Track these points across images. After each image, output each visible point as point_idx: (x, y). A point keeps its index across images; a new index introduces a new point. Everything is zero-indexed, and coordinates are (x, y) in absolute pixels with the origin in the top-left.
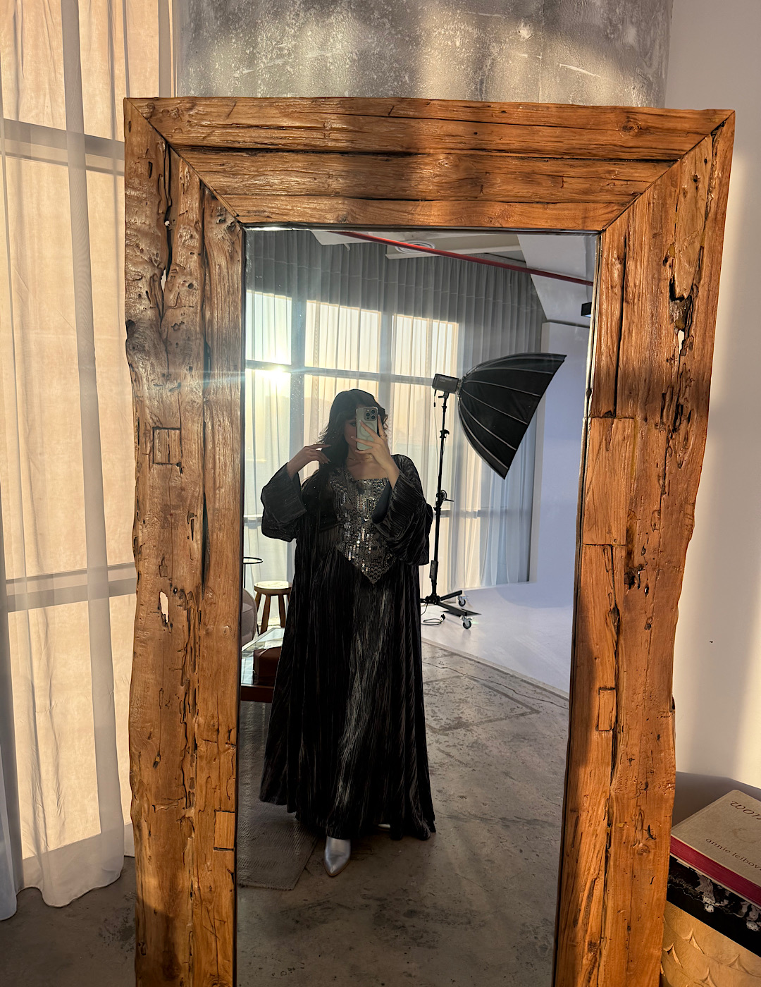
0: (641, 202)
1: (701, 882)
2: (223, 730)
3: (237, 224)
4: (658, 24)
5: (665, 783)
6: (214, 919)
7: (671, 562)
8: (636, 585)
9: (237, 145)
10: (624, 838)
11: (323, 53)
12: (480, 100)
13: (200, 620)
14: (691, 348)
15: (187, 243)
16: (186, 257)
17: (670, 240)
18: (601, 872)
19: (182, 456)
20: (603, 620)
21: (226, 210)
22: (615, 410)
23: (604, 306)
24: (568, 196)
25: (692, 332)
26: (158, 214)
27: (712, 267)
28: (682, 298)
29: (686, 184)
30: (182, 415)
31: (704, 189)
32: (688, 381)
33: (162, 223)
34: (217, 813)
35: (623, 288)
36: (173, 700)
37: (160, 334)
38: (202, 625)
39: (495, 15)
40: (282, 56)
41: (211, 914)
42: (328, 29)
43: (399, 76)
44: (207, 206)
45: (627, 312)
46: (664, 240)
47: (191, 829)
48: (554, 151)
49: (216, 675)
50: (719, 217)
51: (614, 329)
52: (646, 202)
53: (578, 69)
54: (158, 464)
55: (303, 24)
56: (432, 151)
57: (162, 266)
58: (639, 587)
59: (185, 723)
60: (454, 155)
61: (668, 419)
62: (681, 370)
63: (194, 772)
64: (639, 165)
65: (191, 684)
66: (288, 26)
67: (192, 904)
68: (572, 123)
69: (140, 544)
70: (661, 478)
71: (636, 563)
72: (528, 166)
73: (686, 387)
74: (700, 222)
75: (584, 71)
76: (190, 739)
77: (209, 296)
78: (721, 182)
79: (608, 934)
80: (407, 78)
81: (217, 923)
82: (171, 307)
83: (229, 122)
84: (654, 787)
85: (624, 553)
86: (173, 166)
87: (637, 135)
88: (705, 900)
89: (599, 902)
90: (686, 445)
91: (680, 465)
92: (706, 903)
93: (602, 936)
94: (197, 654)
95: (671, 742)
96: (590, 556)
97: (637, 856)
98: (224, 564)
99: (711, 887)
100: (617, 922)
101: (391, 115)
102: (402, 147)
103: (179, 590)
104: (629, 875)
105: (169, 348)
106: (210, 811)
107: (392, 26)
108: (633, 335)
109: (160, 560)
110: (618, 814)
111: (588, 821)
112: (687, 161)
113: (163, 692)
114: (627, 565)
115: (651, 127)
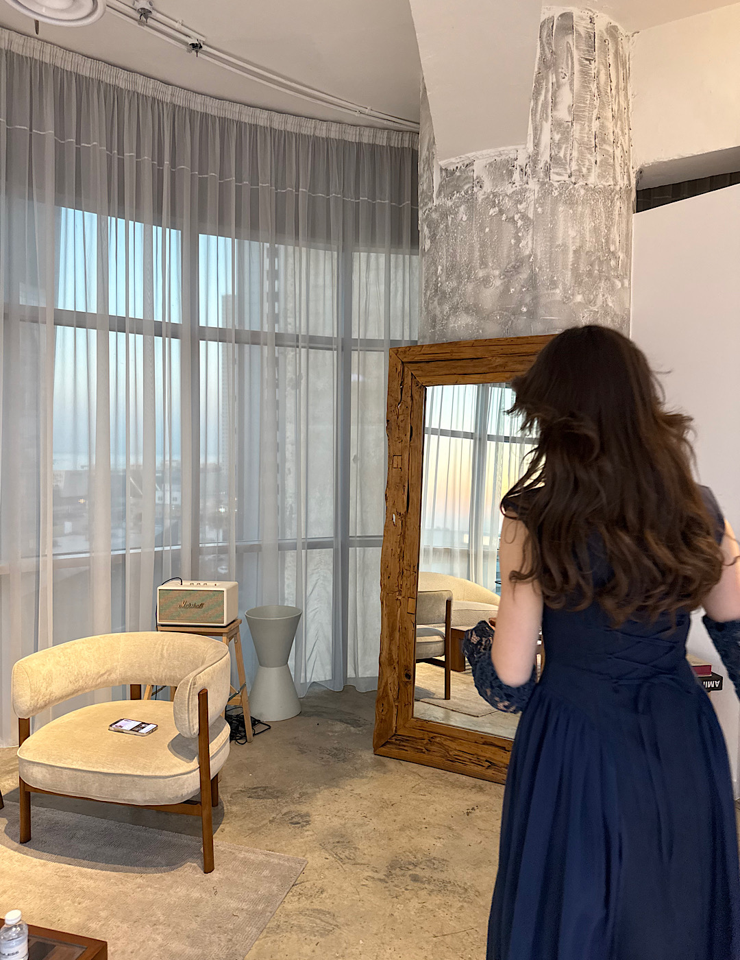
9: (423, 360)
13: (405, 524)
15: (407, 393)
16: (406, 398)
19: (402, 465)
26: (398, 384)
30: (402, 451)
33: (399, 387)
34: (409, 599)
36: (396, 554)
37: (397, 424)
38: (406, 528)
39: (513, 306)
41: (405, 639)
42: (456, 317)
44: (413, 381)
47: (400, 604)
53: (549, 318)
54: (394, 468)
55: (449, 315)
56: (487, 357)
57: (399, 401)
59: (400, 563)
63: (402, 582)
65: (402, 548)
66: (445, 316)
69: (387, 496)
75: (553, 318)
76: (401, 569)
77: (413, 410)
82: (401, 415)
83: (421, 353)
86: (404, 369)
94: (405, 538)
98: (414, 504)
101: (473, 346)
103: (399, 513)
105: (399, 428)
106: (406, 597)
109: (393, 502)
113: (393, 550)
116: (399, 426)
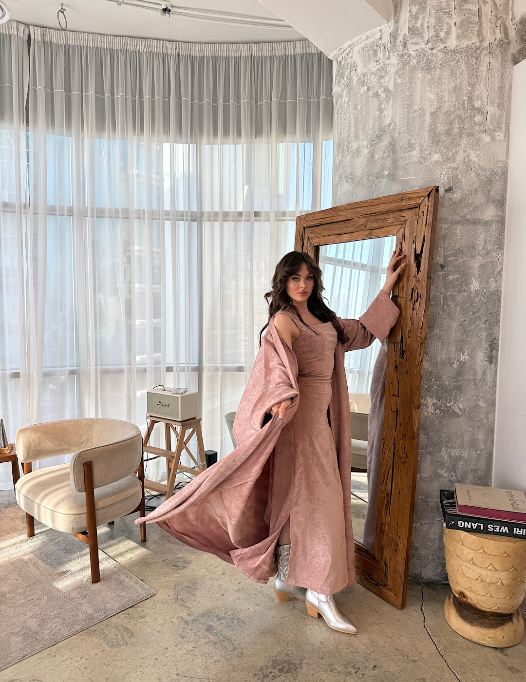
7: (414, 350)
10: (399, 455)
20: (393, 366)
22: (398, 295)
24: (387, 224)
27: (427, 242)
29: (421, 214)
31: (425, 215)
32: (420, 284)
39: (376, 171)
46: (413, 235)
52: (409, 223)
53: (407, 178)
56: (354, 218)
60: (359, 218)
62: (417, 280)
64: (407, 211)
70: (411, 319)
74: (424, 227)
75: (410, 178)
78: (430, 212)
85: (399, 346)
87: (406, 201)
101: (346, 209)
102: (347, 218)
104: (399, 470)
112: (421, 207)
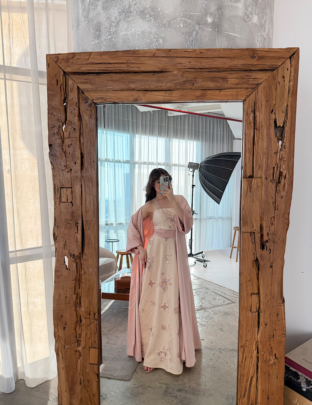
0: (261, 87)
1: (300, 378)
2: (92, 314)
3: (93, 103)
4: (267, 14)
5: (282, 334)
6: (90, 394)
7: (280, 239)
8: (265, 249)
9: (92, 71)
10: (265, 359)
11: (127, 32)
12: (192, 48)
13: (81, 267)
14: (285, 148)
15: (73, 112)
16: (72, 117)
17: (274, 102)
18: (255, 374)
19: (73, 199)
20: (252, 264)
21: (88, 98)
22: (253, 175)
23: (247, 132)
24: (229, 86)
25: (285, 141)
26: (61, 100)
27: (292, 113)
28: (280, 126)
29: (280, 79)
30: (72, 182)
31: (287, 81)
32: (284, 162)
33: (63, 104)
34: (90, 349)
35: (254, 124)
36: (71, 301)
37: (63, 149)
38: (82, 269)
39: (197, 14)
40: (110, 35)
41: (89, 392)
42: (128, 23)
43: (158, 40)
44: (80, 96)
45: (256, 134)
46: (271, 103)
47: (79, 355)
48: (223, 68)
49: (88, 291)
50: (294, 92)
51: (251, 141)
52: (263, 87)
53: (233, 34)
54: (63, 202)
55: (118, 21)
56: (172, 70)
57: (63, 121)
58: (266, 250)
59: (76, 311)
60: (181, 71)
61: (276, 178)
62: (280, 157)
63: (81, 331)
64: (259, 72)
65: (79, 294)
66: (113, 22)
67: (81, 388)
68: (230, 56)
69: (56, 236)
70: (274, 203)
71: (265, 240)
72: (212, 75)
73: (283, 164)
75: (236, 35)
76: (79, 317)
77: (82, 133)
78: (294, 78)
79: (259, 400)
80: (161, 41)
81: (91, 396)
82: (67, 138)
83: (88, 62)
84: (277, 336)
85: (259, 235)
86: (67, 81)
87: (258, 60)
88: (302, 386)
89: (255, 387)
90: (284, 189)
91: (282, 197)
92: (303, 387)
93: (257, 402)
94: (81, 282)
95: (283, 317)
96: (245, 237)
97: (270, 367)
98: (91, 243)
99: (305, 380)
100: (263, 396)
101: (154, 56)
102: (160, 69)
103: (72, 255)
104: (267, 375)
105: (66, 155)
106: (87, 348)
107: (155, 20)
108: (260, 143)
109: (64, 242)
110: (261, 348)
111: (248, 351)
112: (280, 70)
113: (67, 297)
114: (261, 240)
115: (264, 56)
116: (65, 153)
